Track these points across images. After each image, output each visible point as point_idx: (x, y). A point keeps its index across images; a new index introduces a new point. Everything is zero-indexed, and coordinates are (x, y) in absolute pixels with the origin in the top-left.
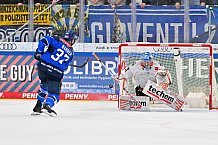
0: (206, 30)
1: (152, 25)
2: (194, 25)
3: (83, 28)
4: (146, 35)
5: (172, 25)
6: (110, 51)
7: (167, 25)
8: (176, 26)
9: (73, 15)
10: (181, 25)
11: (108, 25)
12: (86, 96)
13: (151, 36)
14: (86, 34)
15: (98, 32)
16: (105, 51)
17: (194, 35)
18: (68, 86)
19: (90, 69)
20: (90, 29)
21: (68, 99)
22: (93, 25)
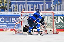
0: (51, 7)
1: (32, 5)
2: (47, 5)
3: (8, 7)
4: (30, 9)
5: (39, 5)
6: (18, 14)
7: (38, 5)
8: (41, 5)
9: (5, 2)
10: (42, 5)
11: (17, 5)
12: (10, 30)
13: (32, 9)
14: (10, 8)
15: (14, 8)
16: (16, 14)
17: (47, 8)
18: (4, 26)
19: (11, 20)
20: (11, 7)
21: (4, 31)
22: (12, 5)
